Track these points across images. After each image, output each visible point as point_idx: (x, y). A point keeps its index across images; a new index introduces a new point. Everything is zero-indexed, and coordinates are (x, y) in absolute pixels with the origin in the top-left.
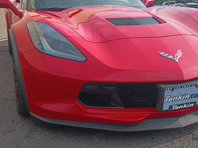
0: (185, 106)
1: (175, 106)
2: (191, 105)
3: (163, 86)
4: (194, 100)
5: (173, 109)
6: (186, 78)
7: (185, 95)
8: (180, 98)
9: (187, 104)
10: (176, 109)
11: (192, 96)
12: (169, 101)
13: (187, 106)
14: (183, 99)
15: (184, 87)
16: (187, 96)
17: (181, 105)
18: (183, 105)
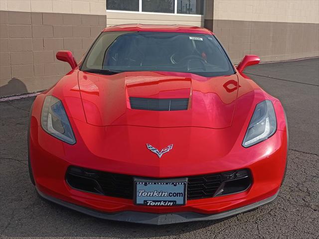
0: (162, 203)
1: (150, 202)
2: (169, 203)
3: (135, 180)
4: (172, 198)
5: (148, 204)
6: (161, 175)
7: (162, 193)
8: (155, 194)
9: (165, 201)
10: (151, 204)
11: (171, 195)
12: (143, 195)
13: (165, 204)
14: (160, 195)
15: (158, 183)
16: (164, 193)
17: (158, 201)
18: (160, 201)
